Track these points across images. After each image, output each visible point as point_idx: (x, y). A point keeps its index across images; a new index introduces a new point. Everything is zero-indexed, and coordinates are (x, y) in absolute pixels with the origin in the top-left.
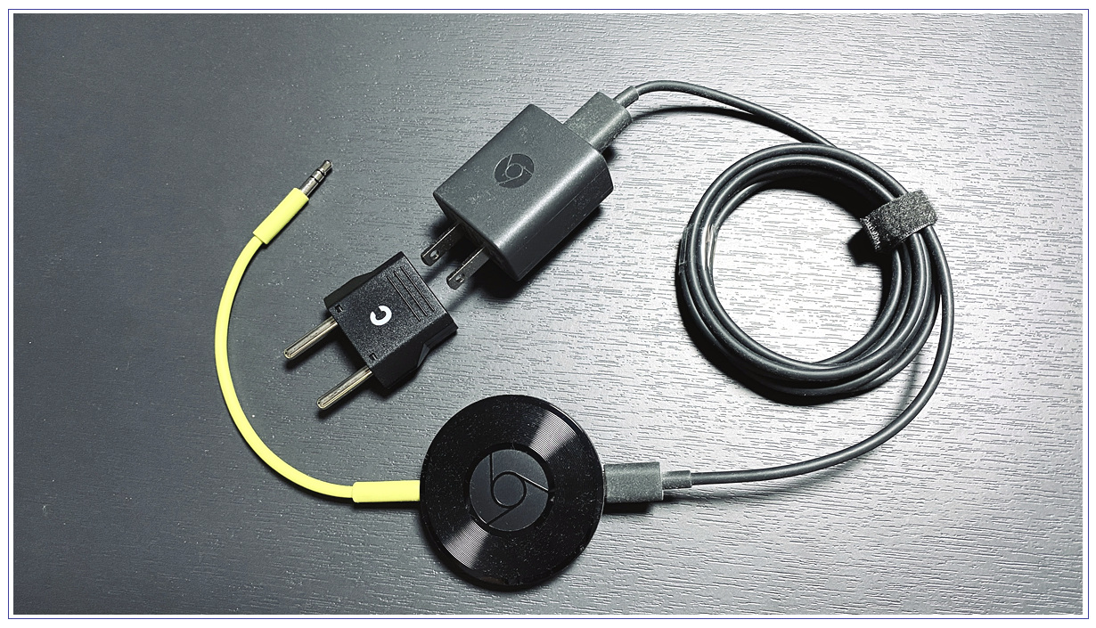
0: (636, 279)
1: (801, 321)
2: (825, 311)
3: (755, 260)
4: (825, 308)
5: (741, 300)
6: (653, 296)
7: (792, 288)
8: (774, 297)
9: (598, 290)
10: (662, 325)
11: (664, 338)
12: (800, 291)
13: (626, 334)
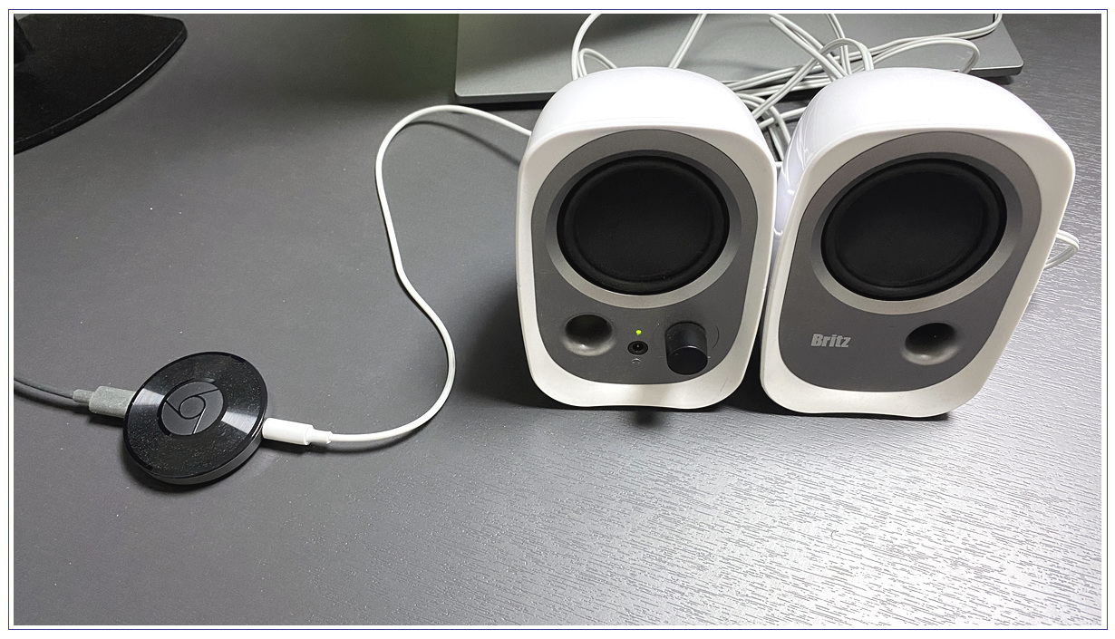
0: (874, 501)
1: (1030, 574)
2: (1055, 571)
3: (987, 510)
4: (1054, 568)
5: (973, 543)
6: (889, 520)
7: (1021, 542)
8: (1005, 547)
9: (838, 503)
10: (896, 547)
11: (898, 560)
12: (1030, 547)
13: (862, 548)
